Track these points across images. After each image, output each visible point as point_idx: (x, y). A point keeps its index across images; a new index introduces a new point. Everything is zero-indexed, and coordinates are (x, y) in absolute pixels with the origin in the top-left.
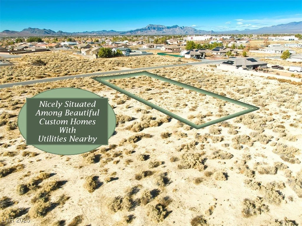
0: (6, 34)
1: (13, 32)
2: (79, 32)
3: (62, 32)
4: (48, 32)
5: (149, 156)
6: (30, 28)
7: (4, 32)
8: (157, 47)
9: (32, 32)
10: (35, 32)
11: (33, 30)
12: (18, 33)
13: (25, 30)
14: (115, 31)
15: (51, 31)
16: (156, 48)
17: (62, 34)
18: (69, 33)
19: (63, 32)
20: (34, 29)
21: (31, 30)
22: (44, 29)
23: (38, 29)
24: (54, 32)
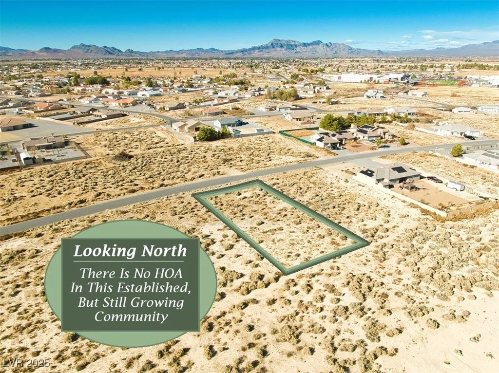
0: (45, 54)
1: (56, 51)
2: (159, 52)
3: (132, 52)
4: (111, 52)
5: (253, 326)
6: (83, 45)
7: (41, 50)
8: (281, 110)
9: (85, 51)
10: (90, 51)
11: (87, 48)
12: (64, 53)
13: (73, 47)
14: (216, 50)
15: (116, 49)
16: (279, 110)
17: (133, 54)
18: (143, 53)
19: (134, 50)
20: (89, 46)
21: (84, 48)
22: (105, 47)
23: (95, 46)
24: (120, 51)
